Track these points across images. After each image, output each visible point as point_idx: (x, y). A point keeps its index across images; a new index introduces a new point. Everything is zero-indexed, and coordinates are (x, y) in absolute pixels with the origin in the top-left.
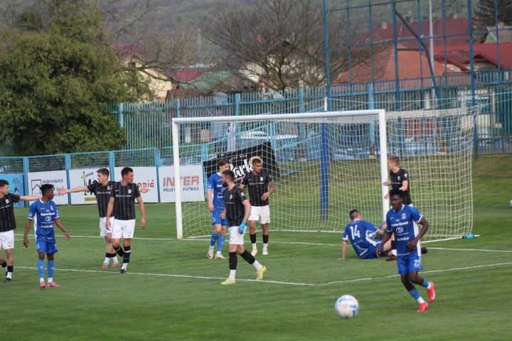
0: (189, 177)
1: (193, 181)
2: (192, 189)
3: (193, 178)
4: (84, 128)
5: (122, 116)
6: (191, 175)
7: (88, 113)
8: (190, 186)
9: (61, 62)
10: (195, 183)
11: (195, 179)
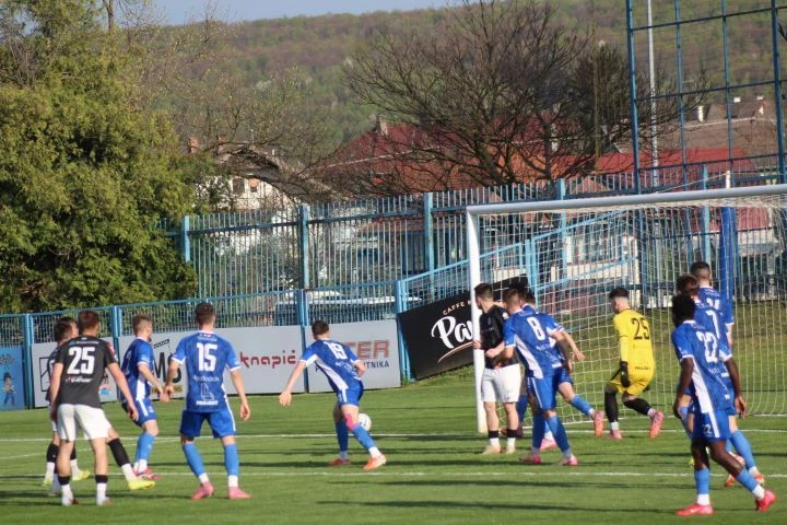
0: (369, 343)
1: (376, 350)
2: (373, 365)
3: (377, 343)
4: (116, 262)
5: (187, 240)
6: (373, 340)
7: (124, 235)
8: (371, 360)
9: (70, 141)
10: (381, 354)
11: (382, 346)
